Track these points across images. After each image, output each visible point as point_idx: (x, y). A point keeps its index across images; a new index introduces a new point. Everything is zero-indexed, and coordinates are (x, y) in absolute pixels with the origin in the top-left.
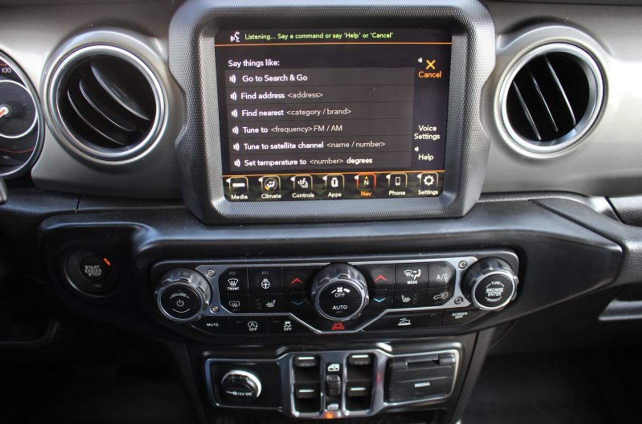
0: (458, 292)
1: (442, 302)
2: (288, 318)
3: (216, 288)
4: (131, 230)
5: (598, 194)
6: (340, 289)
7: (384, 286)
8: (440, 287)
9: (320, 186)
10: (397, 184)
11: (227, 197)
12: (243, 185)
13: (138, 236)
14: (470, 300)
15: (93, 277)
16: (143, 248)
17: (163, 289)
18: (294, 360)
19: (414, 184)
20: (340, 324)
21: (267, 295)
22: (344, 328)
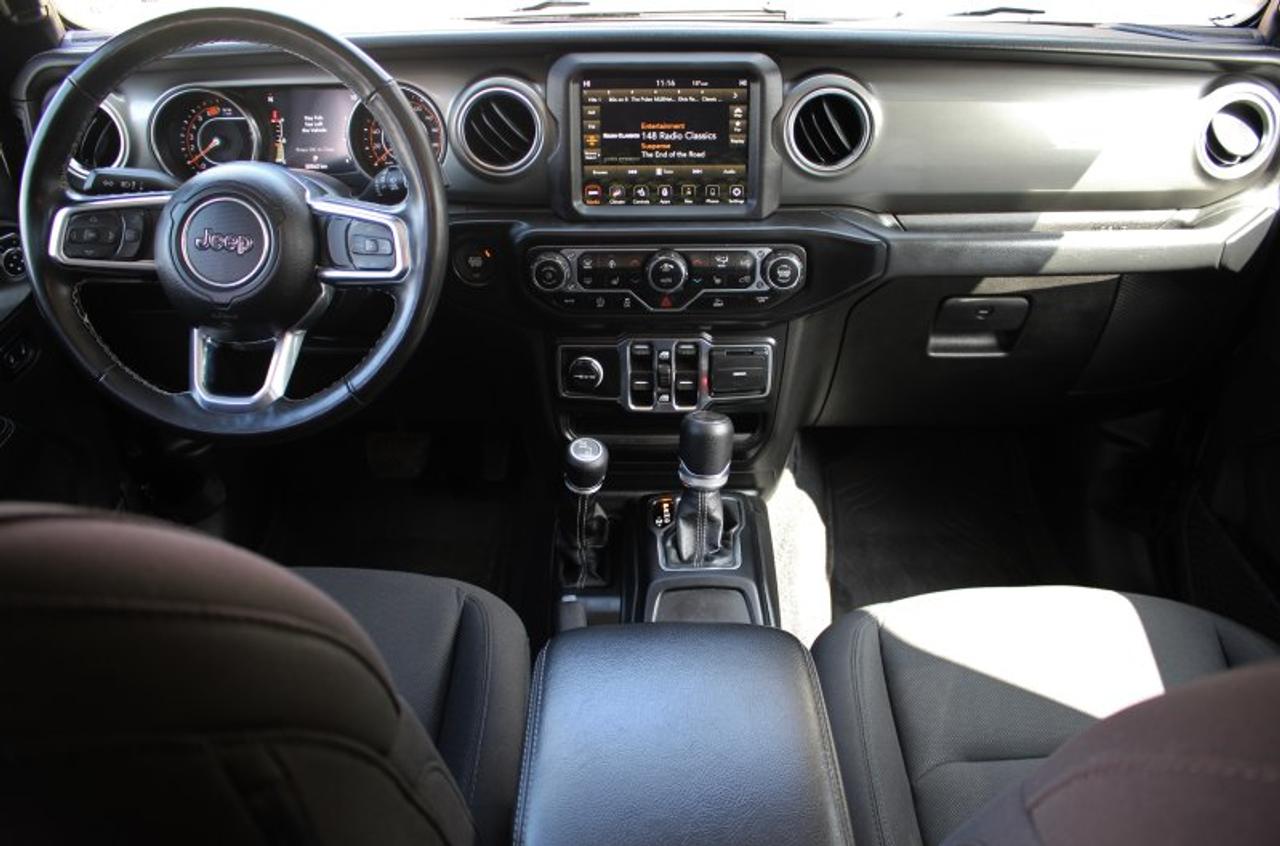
0: (759, 278)
1: (747, 285)
2: (627, 295)
3: (575, 266)
4: (510, 226)
5: (886, 212)
6: (666, 265)
7: (699, 268)
8: (743, 271)
9: (653, 194)
10: (713, 194)
11: (585, 203)
12: (595, 193)
13: (514, 231)
14: (767, 283)
15: (475, 267)
16: (518, 239)
17: (536, 264)
18: (631, 347)
19: (725, 194)
20: (666, 299)
21: (613, 273)
22: (669, 304)
